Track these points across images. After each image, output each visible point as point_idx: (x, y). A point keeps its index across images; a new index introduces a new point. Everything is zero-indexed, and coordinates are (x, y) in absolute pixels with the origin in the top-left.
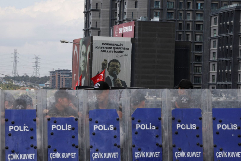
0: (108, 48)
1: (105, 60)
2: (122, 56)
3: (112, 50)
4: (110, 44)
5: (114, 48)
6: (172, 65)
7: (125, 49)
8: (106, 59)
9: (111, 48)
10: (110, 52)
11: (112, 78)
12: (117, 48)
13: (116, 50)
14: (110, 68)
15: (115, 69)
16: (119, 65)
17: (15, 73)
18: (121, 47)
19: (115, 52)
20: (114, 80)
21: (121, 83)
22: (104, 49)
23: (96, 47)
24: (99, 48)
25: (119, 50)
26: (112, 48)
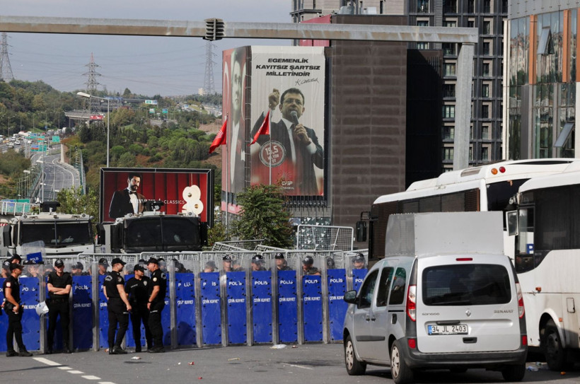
0: (279, 67)
1: (275, 91)
2: (306, 81)
3: (289, 70)
4: (284, 60)
5: (292, 68)
6: (403, 97)
7: (311, 68)
8: (276, 88)
9: (286, 67)
10: (284, 74)
11: (288, 124)
12: (297, 67)
13: (296, 71)
14: (284, 104)
15: (294, 106)
16: (301, 100)
17: (209, 89)
18: (305, 64)
19: (294, 74)
20: (292, 127)
21: (306, 133)
22: (272, 70)
23: (258, 67)
24: (264, 67)
25: (302, 71)
26: (289, 67)
